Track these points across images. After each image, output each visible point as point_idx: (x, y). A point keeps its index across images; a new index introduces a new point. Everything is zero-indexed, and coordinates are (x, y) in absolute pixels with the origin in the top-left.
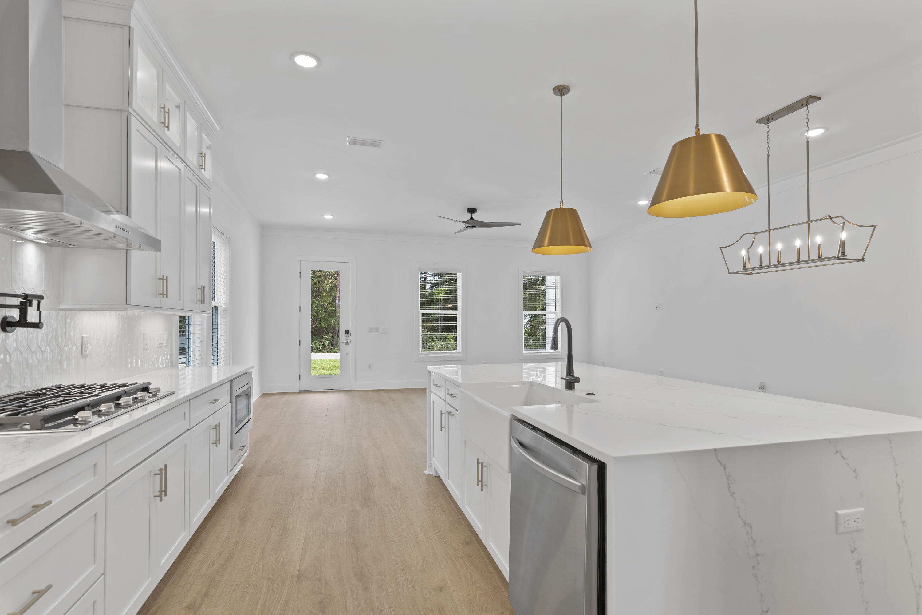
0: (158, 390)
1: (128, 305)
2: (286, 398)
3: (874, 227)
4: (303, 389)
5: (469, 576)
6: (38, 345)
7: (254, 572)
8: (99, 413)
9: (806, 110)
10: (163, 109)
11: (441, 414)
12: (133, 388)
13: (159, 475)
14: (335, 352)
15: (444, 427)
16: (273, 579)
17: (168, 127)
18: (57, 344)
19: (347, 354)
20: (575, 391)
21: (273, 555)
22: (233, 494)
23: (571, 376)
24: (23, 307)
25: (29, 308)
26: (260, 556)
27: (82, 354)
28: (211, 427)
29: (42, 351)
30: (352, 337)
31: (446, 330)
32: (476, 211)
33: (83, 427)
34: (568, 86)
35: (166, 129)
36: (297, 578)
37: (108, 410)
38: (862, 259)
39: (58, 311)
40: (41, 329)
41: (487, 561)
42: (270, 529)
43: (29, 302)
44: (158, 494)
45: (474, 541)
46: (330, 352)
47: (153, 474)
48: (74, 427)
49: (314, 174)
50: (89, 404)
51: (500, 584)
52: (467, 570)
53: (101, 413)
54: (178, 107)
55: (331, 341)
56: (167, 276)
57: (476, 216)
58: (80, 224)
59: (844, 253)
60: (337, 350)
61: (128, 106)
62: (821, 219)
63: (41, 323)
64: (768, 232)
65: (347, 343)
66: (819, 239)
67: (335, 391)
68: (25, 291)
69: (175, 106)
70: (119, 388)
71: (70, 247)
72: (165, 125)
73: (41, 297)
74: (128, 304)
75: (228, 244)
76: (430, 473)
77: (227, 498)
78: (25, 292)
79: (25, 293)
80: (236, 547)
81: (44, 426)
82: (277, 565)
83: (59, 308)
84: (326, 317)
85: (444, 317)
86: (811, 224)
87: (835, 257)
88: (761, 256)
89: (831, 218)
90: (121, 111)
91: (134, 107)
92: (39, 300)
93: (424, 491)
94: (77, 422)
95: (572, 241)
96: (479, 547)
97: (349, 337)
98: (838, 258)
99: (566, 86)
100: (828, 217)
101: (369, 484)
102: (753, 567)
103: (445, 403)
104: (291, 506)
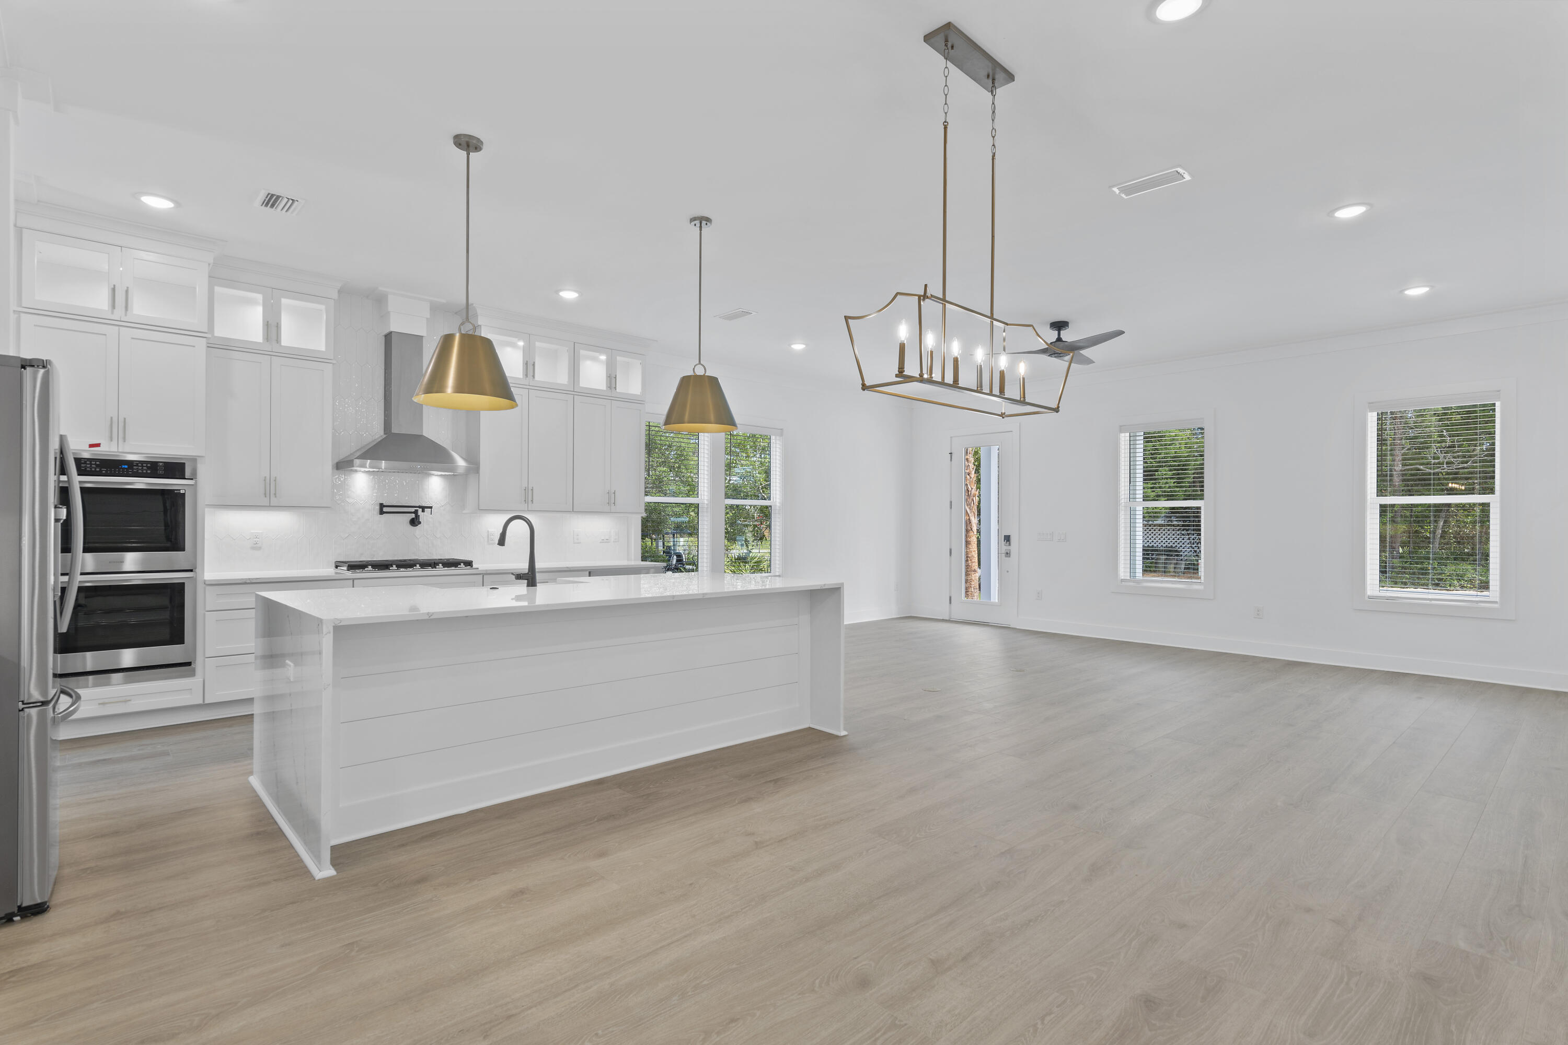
4: (955, 617)
19: (1008, 571)
30: (1014, 547)
32: (1068, 326)
57: (1067, 335)
65: (1007, 555)
67: (990, 625)
74: (479, 509)
97: (1010, 546)
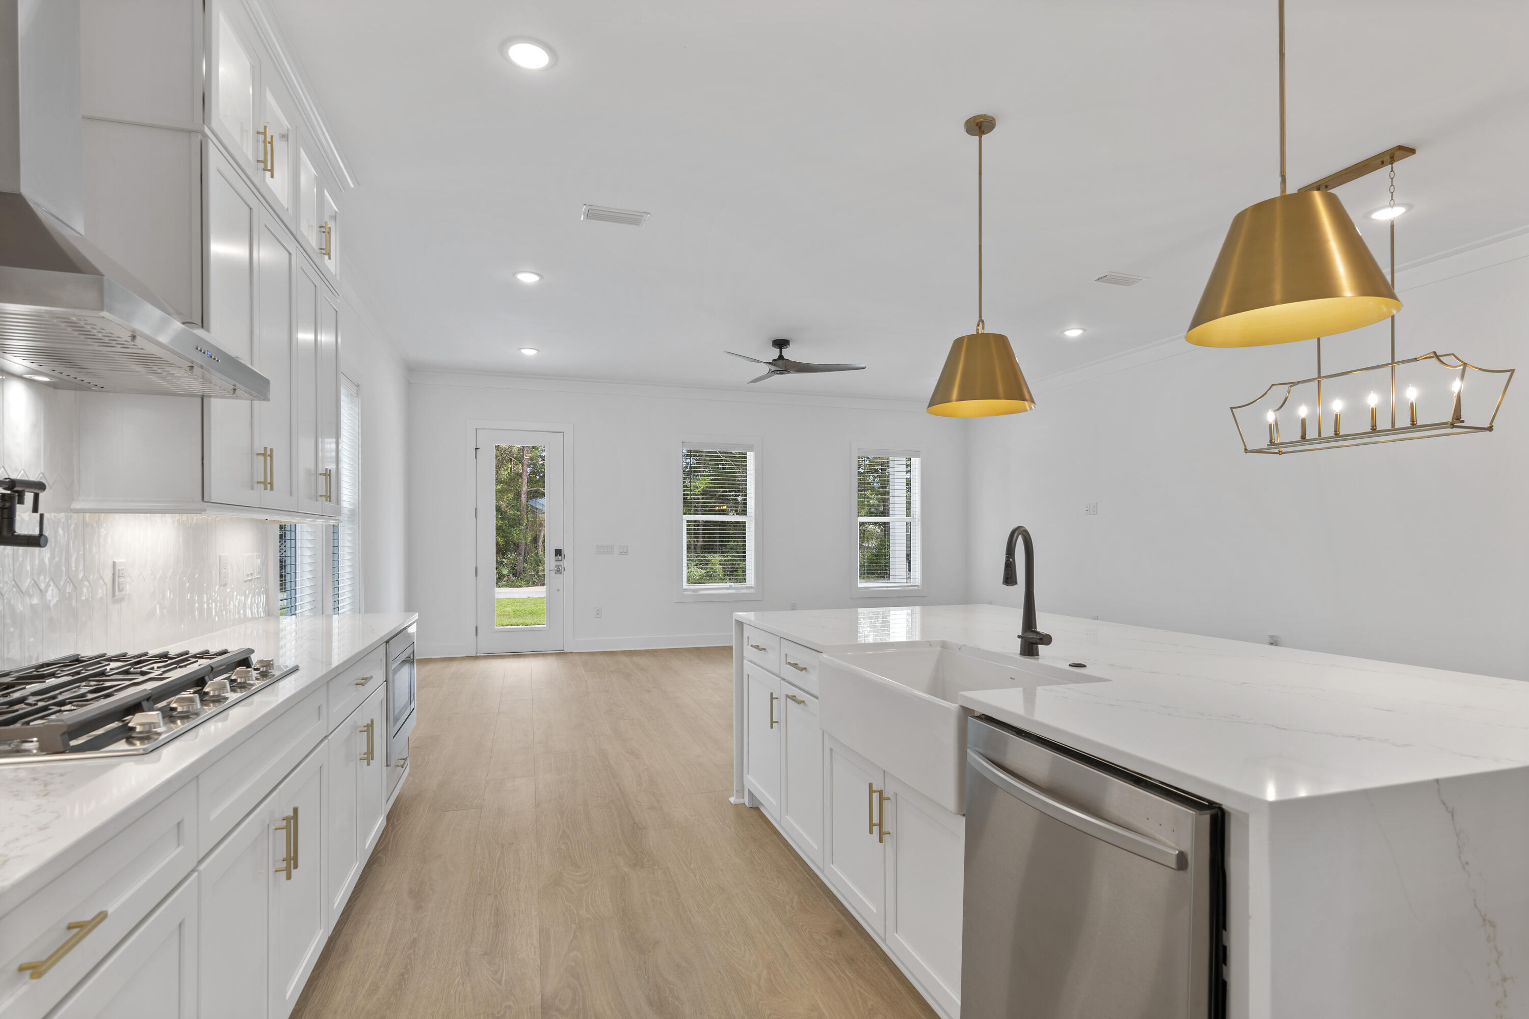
0: (268, 664)
1: (206, 502)
2: (455, 667)
3: (1510, 373)
4: (482, 651)
5: (859, 1000)
6: (33, 579)
7: (457, 1002)
8: (170, 715)
9: (1391, 170)
10: (261, 137)
11: (772, 698)
12: (222, 663)
13: (285, 830)
14: (521, 586)
15: (777, 722)
16: (497, 1015)
17: (272, 171)
18: (69, 577)
19: (558, 590)
20: (1038, 658)
21: (488, 966)
22: (390, 846)
23: (1032, 631)
24: (7, 505)
25: (18, 506)
26: (463, 970)
27: (114, 595)
28: (359, 729)
29: (41, 590)
30: (568, 563)
31: (708, 549)
32: (789, 344)
33: (148, 746)
34: (993, 118)
35: (268, 174)
36: (542, 1013)
37: (189, 707)
38: (1488, 428)
39: (69, 514)
40: (44, 549)
41: (885, 969)
42: (472, 913)
43: (18, 496)
44: (284, 864)
45: (851, 929)
46: (512, 587)
47: (272, 827)
48: (127, 747)
49: (515, 274)
50: (149, 696)
51: (920, 1014)
52: (852, 987)
53: (175, 713)
54: (284, 137)
55: (513, 568)
56: (271, 450)
57: (788, 353)
58: (130, 338)
59: (1459, 417)
60: (523, 583)
61: (202, 123)
62: (1416, 359)
63: (42, 537)
64: (1317, 382)
65: (558, 571)
66: (1412, 394)
67: (537, 654)
68: (7, 473)
69: (280, 134)
70: (197, 661)
71: (94, 391)
72: (266, 166)
73: (41, 486)
74: (205, 500)
75: (357, 397)
76: (740, 801)
77: (380, 855)
78: (8, 475)
79: (7, 477)
80: (414, 951)
81: (69, 744)
82: (498, 986)
83: (72, 507)
84: (504, 527)
85: (704, 526)
86: (1397, 367)
87: (1447, 423)
88: (1303, 422)
89: (1438, 357)
90: (190, 132)
91: (214, 125)
92: (36, 491)
93: (737, 834)
94: (134, 735)
95: (1001, 389)
96: (863, 940)
97: (563, 561)
98: (1453, 426)
99: (991, 117)
100: (1432, 355)
101: (634, 823)
102: (1497, 1003)
103: (779, 679)
104: (502, 868)
